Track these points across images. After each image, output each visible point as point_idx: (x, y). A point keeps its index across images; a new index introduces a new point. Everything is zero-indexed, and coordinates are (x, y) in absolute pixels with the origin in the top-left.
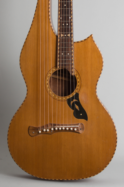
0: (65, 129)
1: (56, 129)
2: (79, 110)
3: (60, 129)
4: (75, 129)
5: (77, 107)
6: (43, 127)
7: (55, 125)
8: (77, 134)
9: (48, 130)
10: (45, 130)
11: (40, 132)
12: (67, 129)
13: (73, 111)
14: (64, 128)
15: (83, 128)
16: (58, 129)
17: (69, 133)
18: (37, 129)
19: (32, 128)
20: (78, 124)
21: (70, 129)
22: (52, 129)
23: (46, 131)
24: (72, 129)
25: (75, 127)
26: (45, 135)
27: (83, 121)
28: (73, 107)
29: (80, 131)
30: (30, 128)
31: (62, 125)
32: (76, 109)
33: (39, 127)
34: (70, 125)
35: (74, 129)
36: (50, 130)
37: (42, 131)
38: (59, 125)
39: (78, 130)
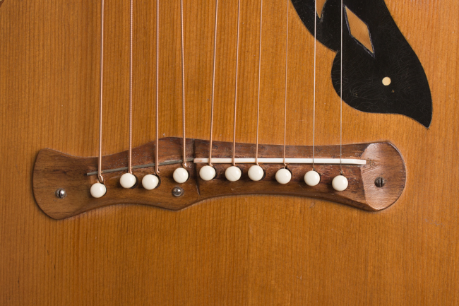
0: (270, 177)
1: (208, 173)
2: (369, 46)
3: (234, 174)
4: (341, 183)
5: (359, 29)
6: (119, 161)
7: (200, 147)
8: (355, 213)
9: (151, 182)
10: (128, 180)
11: (99, 190)
12: (284, 176)
13: (332, 55)
14: (257, 173)
15: (392, 179)
16: (221, 176)
17: (298, 204)
18: (80, 172)
19: (50, 164)
20: (360, 149)
21: (299, 180)
22: (181, 175)
23: (139, 185)
24: (313, 178)
25: (338, 169)
26: (137, 212)
27: (396, 125)
28: (330, 31)
29: (376, 198)
30: (40, 166)
31: (248, 150)
32: (352, 43)
33: (95, 162)
34: (306, 151)
35: (327, 182)
36: (168, 178)
37: (114, 186)
38: (224, 148)
39: (356, 185)
